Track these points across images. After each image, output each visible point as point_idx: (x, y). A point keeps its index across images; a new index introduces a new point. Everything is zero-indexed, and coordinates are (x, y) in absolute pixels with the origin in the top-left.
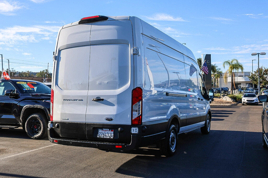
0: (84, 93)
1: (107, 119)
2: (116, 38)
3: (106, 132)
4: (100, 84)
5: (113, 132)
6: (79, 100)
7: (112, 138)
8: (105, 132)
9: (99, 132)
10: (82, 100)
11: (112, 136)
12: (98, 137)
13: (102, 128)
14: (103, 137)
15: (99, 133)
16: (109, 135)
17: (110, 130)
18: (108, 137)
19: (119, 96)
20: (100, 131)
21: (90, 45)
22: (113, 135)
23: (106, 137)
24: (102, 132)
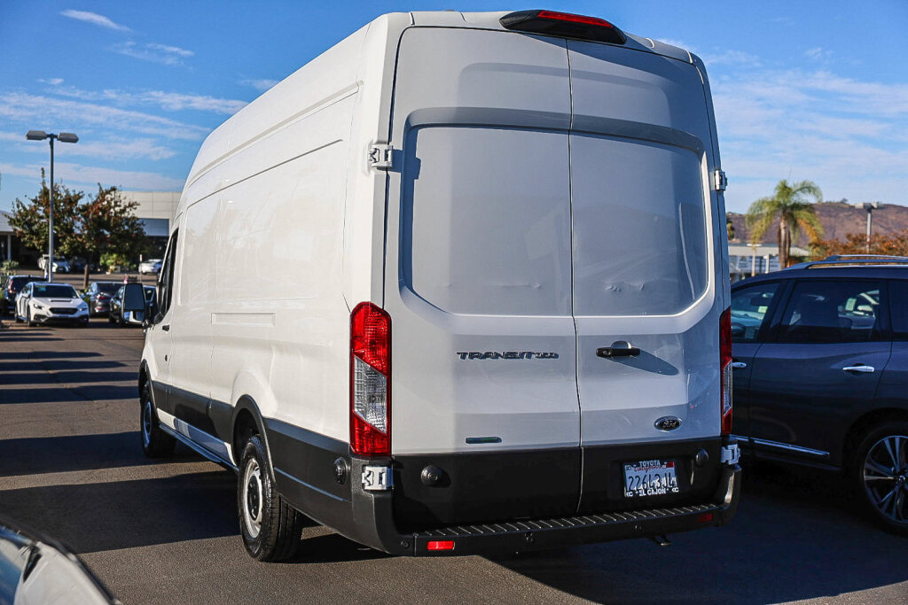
1: (661, 425)
3: (651, 472)
4: (618, 291)
5: (672, 470)
6: (544, 356)
7: (675, 490)
8: (648, 474)
9: (627, 477)
10: (556, 356)
11: (673, 485)
12: (629, 494)
13: (635, 461)
14: (646, 492)
15: (629, 482)
16: (664, 481)
17: (662, 464)
18: (664, 491)
19: (690, 338)
20: (630, 472)
21: (569, 132)
22: (674, 479)
23: (655, 490)
24: (638, 473)
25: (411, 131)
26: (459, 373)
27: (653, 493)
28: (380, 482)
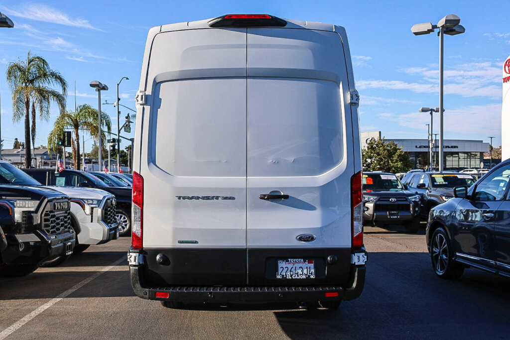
0: (236, 181)
1: (301, 239)
2: (313, 68)
3: (297, 265)
4: (277, 163)
5: (312, 265)
6: (226, 198)
7: (312, 277)
8: (294, 266)
9: (280, 267)
10: (234, 198)
11: (312, 274)
12: (279, 277)
13: (286, 259)
14: (291, 276)
15: (280, 270)
16: (305, 271)
17: (305, 261)
18: (304, 277)
19: (326, 189)
20: (282, 264)
21: (247, 77)
22: (313, 271)
23: (298, 276)
24: (287, 266)
25: (157, 85)
26: (176, 207)
27: (296, 277)
28: (135, 261)
